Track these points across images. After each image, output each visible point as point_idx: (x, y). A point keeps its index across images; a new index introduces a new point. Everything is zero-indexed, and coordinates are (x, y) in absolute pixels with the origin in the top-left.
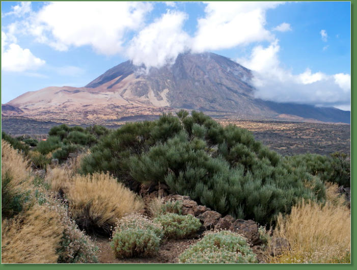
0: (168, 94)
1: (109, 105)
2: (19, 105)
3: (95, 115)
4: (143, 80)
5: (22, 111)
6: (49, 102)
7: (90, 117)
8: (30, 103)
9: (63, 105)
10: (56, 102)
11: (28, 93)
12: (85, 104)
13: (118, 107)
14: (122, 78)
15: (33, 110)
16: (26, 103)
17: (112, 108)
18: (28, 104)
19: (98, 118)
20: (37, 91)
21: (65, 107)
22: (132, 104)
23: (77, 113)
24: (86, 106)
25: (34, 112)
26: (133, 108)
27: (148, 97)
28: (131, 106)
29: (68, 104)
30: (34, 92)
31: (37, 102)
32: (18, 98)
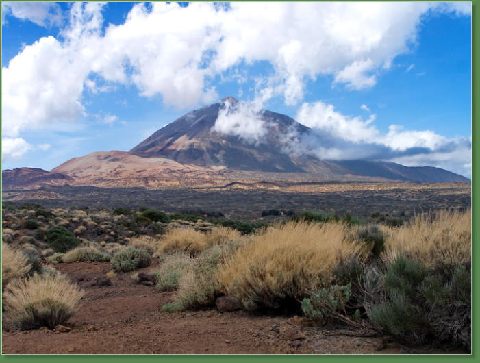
0: (225, 155)
1: (164, 170)
2: (66, 172)
3: (156, 181)
4: (196, 141)
5: (73, 179)
6: (98, 168)
7: (151, 183)
8: (77, 170)
9: (115, 172)
10: (106, 168)
11: (74, 159)
12: (139, 170)
13: (174, 171)
14: (174, 140)
15: (84, 177)
16: (73, 170)
17: (169, 173)
18: (76, 171)
19: (160, 184)
20: (83, 157)
21: (118, 173)
22: (188, 168)
23: (135, 180)
24: (140, 171)
25: (85, 179)
26: (191, 172)
27: (203, 160)
28: (188, 170)
29: (120, 170)
30: (80, 158)
31: (85, 169)
32: (63, 164)
